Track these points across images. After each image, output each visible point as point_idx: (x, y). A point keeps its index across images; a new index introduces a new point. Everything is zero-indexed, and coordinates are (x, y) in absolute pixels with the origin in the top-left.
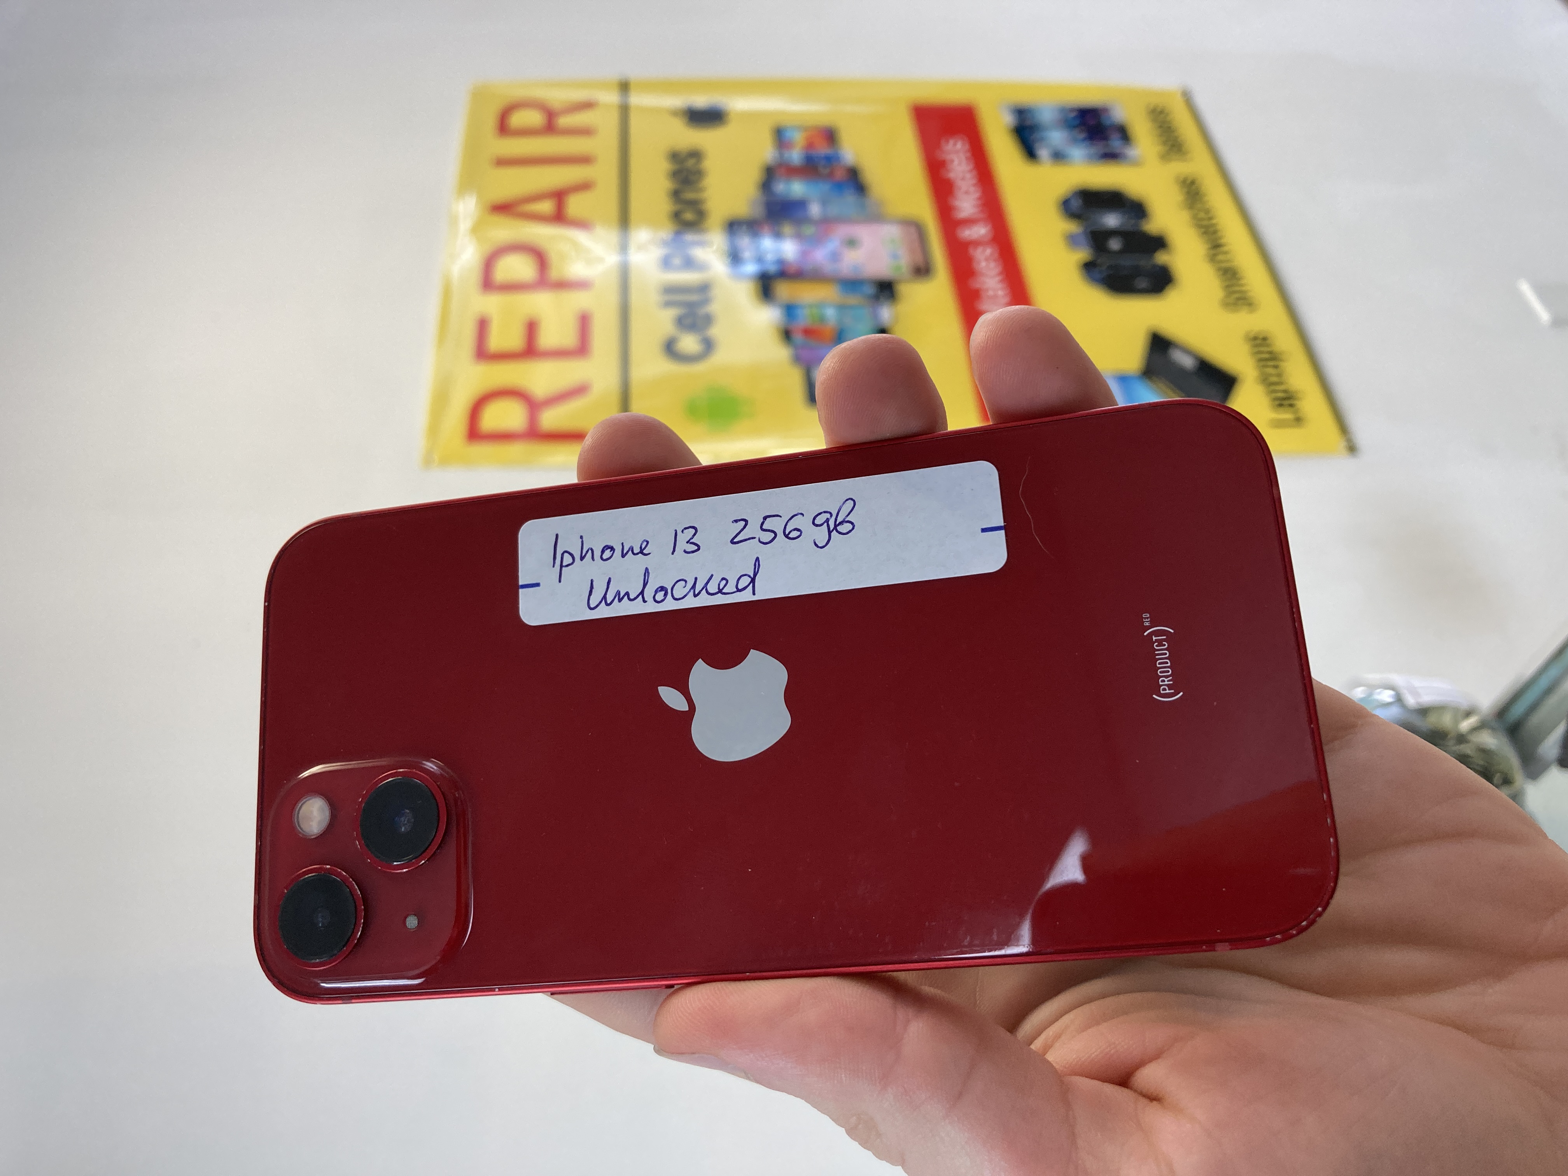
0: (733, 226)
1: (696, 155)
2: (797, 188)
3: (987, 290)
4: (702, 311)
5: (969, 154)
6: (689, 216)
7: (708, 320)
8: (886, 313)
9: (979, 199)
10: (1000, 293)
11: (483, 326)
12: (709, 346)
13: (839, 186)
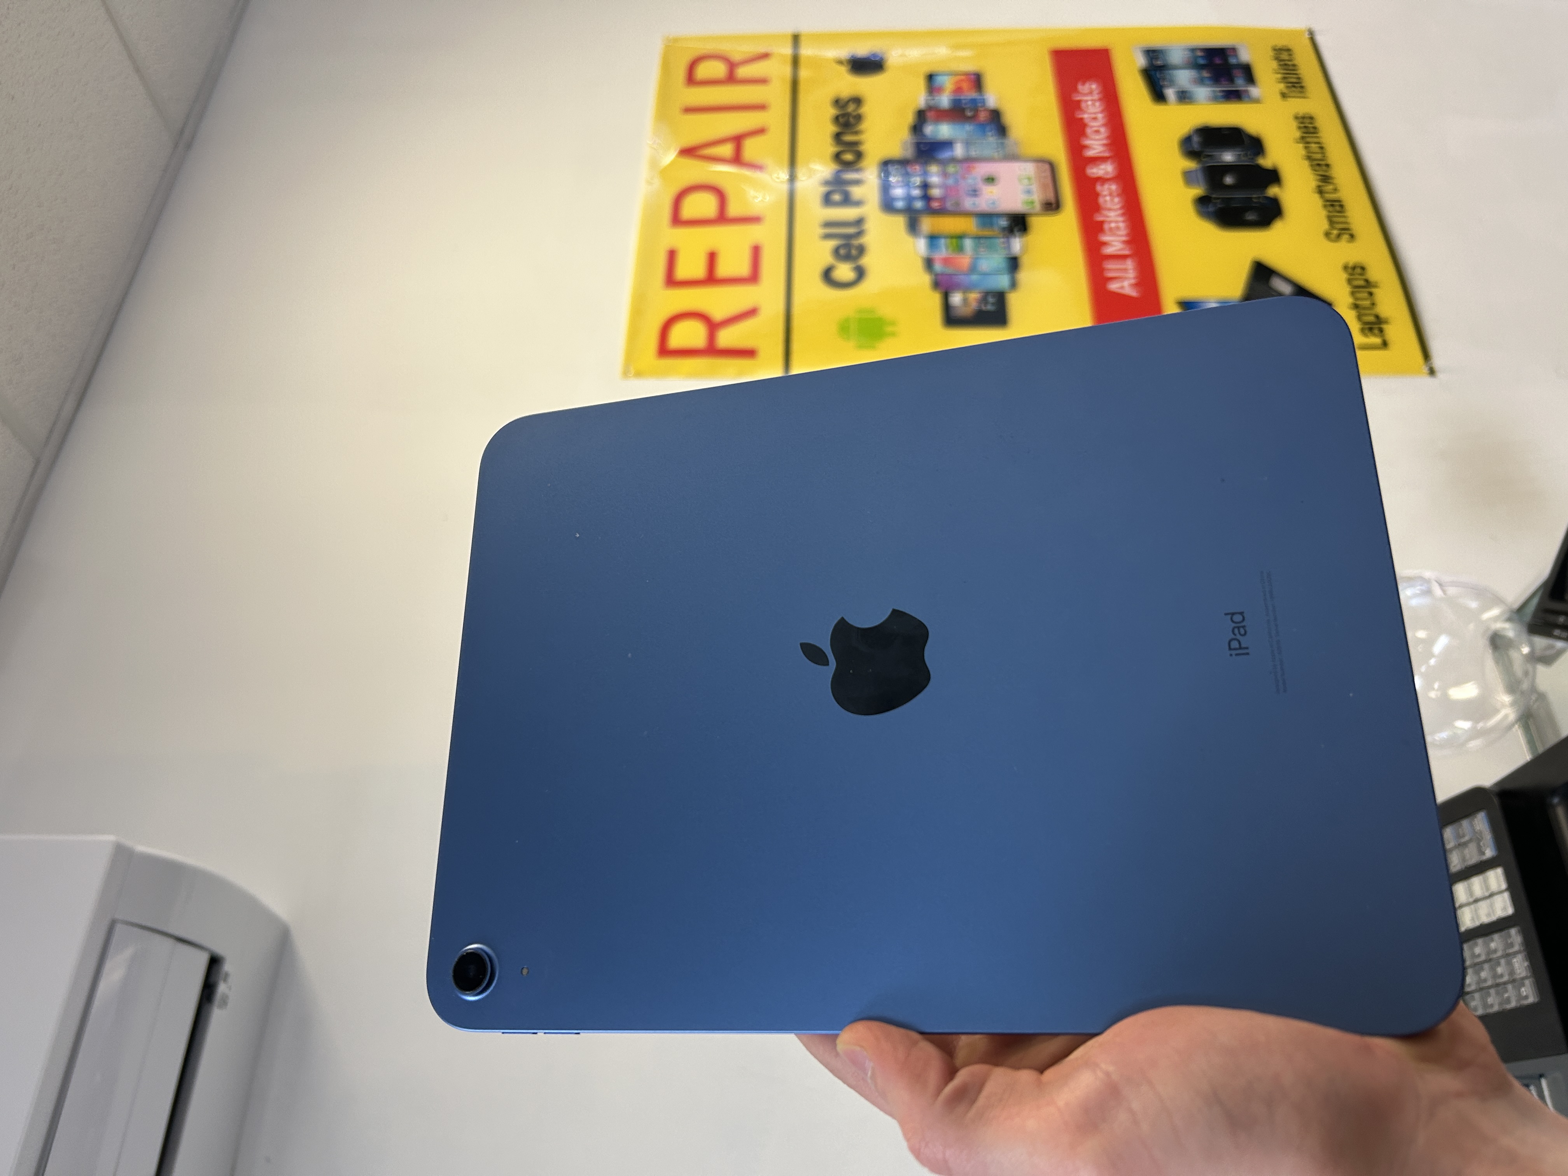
0: (886, 164)
1: (857, 101)
2: (944, 130)
3: (1110, 222)
4: (855, 242)
5: (1100, 96)
6: (849, 157)
7: (861, 250)
8: (1017, 244)
9: (1108, 138)
10: (1121, 225)
11: (672, 255)
12: (861, 273)
13: (982, 127)
